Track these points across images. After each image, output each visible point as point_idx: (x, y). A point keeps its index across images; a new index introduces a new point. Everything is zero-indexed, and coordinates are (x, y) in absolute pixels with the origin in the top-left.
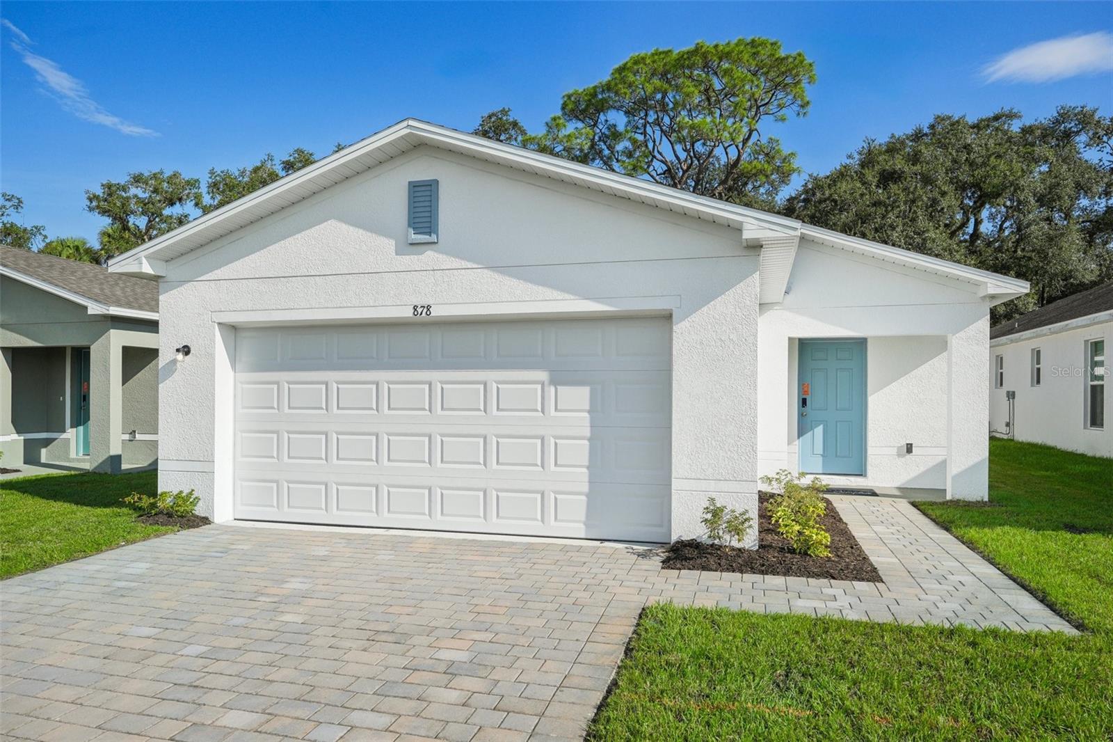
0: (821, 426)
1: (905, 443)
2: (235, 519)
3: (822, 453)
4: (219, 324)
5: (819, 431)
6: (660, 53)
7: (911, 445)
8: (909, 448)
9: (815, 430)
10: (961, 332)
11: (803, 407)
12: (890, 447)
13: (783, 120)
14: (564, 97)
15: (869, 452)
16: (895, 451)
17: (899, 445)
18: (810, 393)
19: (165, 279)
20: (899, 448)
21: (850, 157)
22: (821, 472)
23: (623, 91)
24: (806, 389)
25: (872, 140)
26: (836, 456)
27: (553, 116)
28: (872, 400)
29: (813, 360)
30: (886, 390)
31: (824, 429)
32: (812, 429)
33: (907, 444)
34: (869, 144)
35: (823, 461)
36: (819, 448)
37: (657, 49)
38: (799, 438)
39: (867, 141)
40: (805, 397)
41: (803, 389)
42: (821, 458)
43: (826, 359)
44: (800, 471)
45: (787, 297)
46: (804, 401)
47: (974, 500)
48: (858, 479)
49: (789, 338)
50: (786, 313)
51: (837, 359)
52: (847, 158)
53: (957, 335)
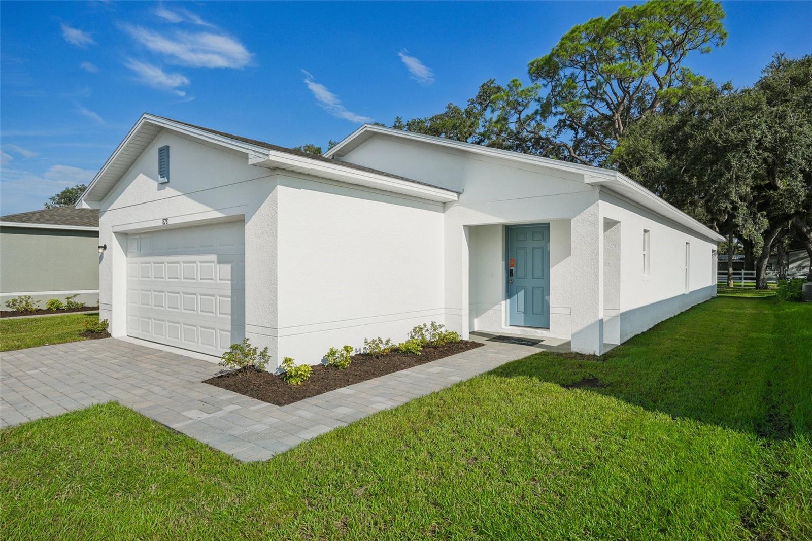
0: (523, 291)
2: (128, 336)
3: (523, 311)
4: (114, 233)
5: (522, 294)
6: (594, 21)
9: (519, 294)
10: (578, 216)
11: (511, 276)
12: (566, 308)
13: (707, 52)
14: (529, 65)
15: (551, 311)
18: (515, 265)
19: (100, 211)
22: (523, 325)
23: (562, 53)
24: (512, 263)
26: (533, 313)
27: (511, 80)
28: (553, 271)
29: (516, 241)
30: (563, 263)
31: (525, 292)
32: (517, 293)
35: (525, 316)
36: (522, 308)
37: (592, 19)
38: (506, 299)
39: (777, 56)
40: (512, 268)
41: (510, 263)
42: (523, 314)
43: (526, 240)
44: (508, 324)
45: (461, 196)
46: (511, 271)
47: (588, 354)
48: (544, 332)
49: (464, 226)
50: (461, 207)
51: (533, 240)
52: (762, 73)
53: (575, 219)
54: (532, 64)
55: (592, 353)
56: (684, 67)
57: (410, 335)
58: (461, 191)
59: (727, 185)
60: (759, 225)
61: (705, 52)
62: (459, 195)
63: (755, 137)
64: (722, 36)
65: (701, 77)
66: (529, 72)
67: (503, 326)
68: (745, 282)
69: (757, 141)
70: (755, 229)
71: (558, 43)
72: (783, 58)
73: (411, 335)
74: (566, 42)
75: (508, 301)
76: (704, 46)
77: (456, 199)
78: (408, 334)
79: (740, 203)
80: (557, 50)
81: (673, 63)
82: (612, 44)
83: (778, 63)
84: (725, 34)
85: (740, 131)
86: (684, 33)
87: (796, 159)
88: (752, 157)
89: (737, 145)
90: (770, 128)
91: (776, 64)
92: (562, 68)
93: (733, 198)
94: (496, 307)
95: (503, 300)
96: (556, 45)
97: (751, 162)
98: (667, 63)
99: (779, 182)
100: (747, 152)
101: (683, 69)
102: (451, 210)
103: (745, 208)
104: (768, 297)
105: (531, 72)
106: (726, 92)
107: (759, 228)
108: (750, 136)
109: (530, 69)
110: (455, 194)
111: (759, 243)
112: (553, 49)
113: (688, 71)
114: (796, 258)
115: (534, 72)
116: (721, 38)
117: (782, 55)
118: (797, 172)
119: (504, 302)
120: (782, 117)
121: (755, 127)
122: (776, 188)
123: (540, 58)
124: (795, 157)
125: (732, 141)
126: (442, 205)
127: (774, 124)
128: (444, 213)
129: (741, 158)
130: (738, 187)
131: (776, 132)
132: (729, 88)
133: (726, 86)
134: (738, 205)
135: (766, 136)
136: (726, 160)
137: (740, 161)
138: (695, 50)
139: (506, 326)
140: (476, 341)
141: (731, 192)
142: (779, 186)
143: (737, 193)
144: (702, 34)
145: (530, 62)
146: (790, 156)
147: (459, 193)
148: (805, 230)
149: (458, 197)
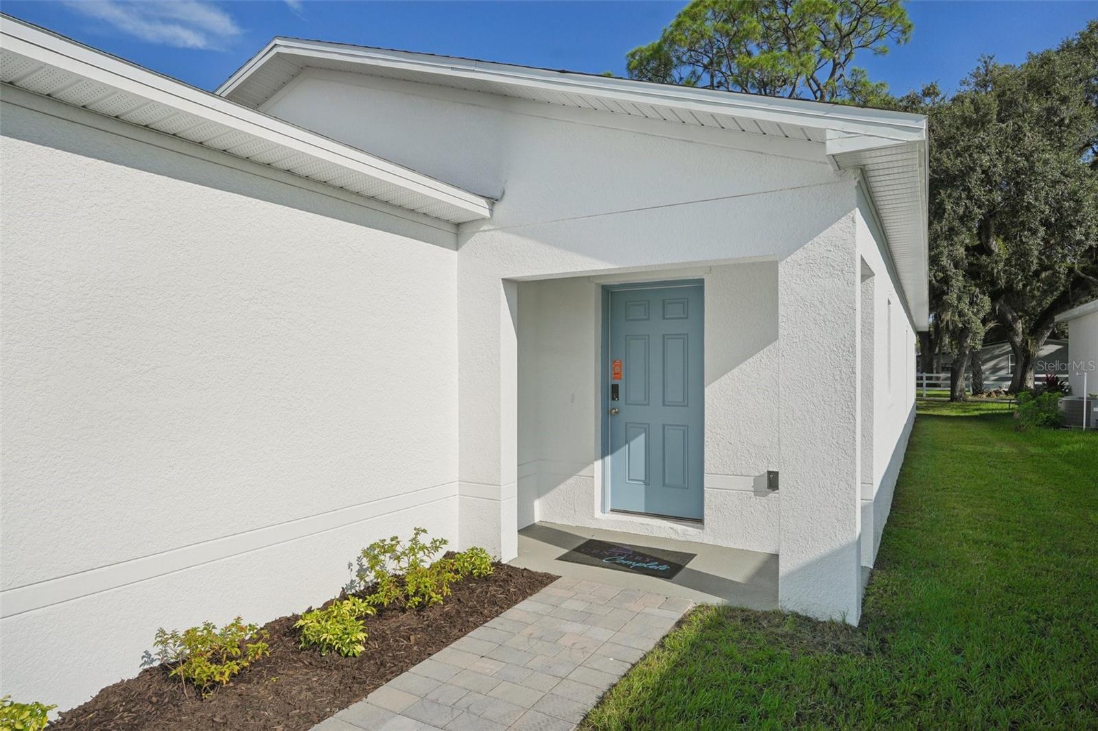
0: (643, 434)
1: (766, 471)
3: (644, 479)
5: (639, 443)
7: (776, 474)
8: (773, 481)
9: (632, 443)
10: (799, 252)
11: (613, 399)
12: (743, 476)
13: (883, 52)
14: (628, 56)
15: (707, 482)
16: (749, 483)
17: (757, 474)
18: (623, 377)
20: (756, 479)
21: (963, 83)
22: (643, 512)
23: (678, 37)
24: (618, 370)
25: (988, 57)
26: (664, 485)
28: (712, 393)
29: (627, 320)
31: (645, 438)
32: (627, 442)
33: (770, 473)
34: (985, 62)
35: (646, 491)
36: (639, 472)
38: (603, 456)
39: (983, 60)
40: (616, 382)
41: (613, 369)
42: (643, 487)
43: (648, 319)
44: (609, 507)
45: (499, 208)
46: (615, 389)
47: (826, 619)
48: (691, 529)
49: (506, 281)
50: (499, 235)
51: (664, 318)
52: (961, 85)
53: (789, 259)
54: (633, 55)
55: (837, 618)
56: (857, 68)
57: (356, 568)
58: (497, 194)
59: (936, 242)
60: (977, 305)
61: (880, 52)
62: (493, 204)
63: (981, 166)
64: (906, 29)
65: (881, 85)
66: (628, 67)
67: (598, 513)
68: (927, 390)
69: (983, 172)
70: (973, 312)
71: (673, 21)
72: (992, 63)
73: (361, 565)
74: (684, 19)
75: (608, 459)
76: (879, 45)
77: (486, 213)
78: (350, 565)
79: (954, 271)
80: (672, 33)
81: (839, 63)
82: (753, 25)
83: (986, 71)
84: (910, 26)
85: (958, 155)
86: (854, 20)
87: (1037, 204)
88: (975, 197)
89: (955, 178)
90: (1000, 154)
91: (982, 71)
92: (676, 65)
93: (944, 263)
94: (584, 472)
95: (596, 460)
96: (670, 25)
97: (974, 206)
98: (831, 63)
99: (994, 243)
100: (968, 190)
101: (855, 70)
102: (476, 241)
103: (961, 278)
104: (981, 415)
105: (631, 67)
106: (928, 100)
107: (978, 311)
108: (974, 163)
109: (629, 65)
110: (483, 202)
111: (978, 333)
112: (665, 30)
113: (863, 75)
114: (989, 356)
115: (635, 68)
116: (904, 32)
117: (991, 58)
118: (1037, 224)
119: (598, 464)
120: (1017, 137)
121: (982, 149)
122: (989, 252)
123: (644, 47)
124: (1036, 199)
125: (946, 171)
126: (451, 229)
127: (1005, 148)
128: (457, 250)
129: (960, 198)
130: (952, 245)
131: (1008, 160)
132: (934, 92)
133: (929, 89)
134: (951, 274)
135: (995, 166)
136: (937, 201)
137: (958, 204)
138: (865, 49)
139: (603, 511)
140: (533, 568)
141: (941, 253)
142: (993, 249)
143: (950, 256)
144: (876, 26)
145: (630, 51)
146: (1029, 197)
147: (492, 201)
148: (1010, 317)
149: (491, 210)
